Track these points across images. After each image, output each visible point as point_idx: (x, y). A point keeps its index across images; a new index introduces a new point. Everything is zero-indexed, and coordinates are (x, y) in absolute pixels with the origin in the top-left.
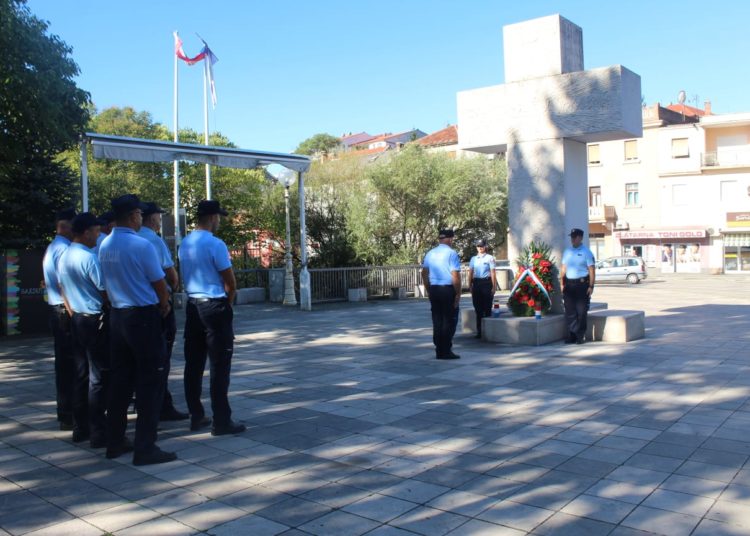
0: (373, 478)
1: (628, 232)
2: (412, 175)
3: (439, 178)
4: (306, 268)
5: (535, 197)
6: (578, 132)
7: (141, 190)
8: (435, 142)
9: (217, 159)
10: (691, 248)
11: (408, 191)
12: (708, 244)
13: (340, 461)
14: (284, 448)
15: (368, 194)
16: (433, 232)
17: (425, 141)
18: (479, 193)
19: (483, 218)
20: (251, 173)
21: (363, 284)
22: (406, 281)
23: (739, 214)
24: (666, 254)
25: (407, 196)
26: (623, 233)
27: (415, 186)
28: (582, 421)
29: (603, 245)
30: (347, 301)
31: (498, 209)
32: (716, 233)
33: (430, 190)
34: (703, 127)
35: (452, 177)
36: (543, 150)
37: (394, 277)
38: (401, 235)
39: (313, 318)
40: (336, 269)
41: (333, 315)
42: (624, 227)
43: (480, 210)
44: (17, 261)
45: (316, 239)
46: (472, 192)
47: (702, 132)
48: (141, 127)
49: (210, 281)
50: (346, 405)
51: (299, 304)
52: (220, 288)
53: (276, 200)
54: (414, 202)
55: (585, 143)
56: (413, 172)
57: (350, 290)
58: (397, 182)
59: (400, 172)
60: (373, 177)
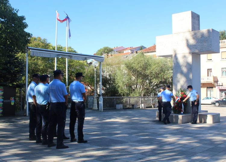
0: (127, 153)
1: (222, 87)
2: (140, 64)
3: (150, 65)
4: (101, 96)
5: (182, 73)
6: (197, 51)
7: (43, 67)
8: (149, 51)
9: (72, 57)
11: (138, 70)
13: (117, 150)
14: (100, 146)
15: (124, 70)
16: (147, 85)
17: (146, 50)
18: (164, 71)
19: (166, 80)
20: (82, 61)
21: (122, 103)
22: (137, 102)
25: (138, 71)
26: (220, 87)
27: (141, 68)
28: (191, 143)
29: (213, 91)
30: (116, 109)
33: (147, 69)
35: (155, 65)
36: (185, 57)
37: (132, 101)
38: (135, 85)
39: (104, 114)
40: (112, 97)
41: (111, 113)
42: (221, 84)
43: (165, 77)
44: (3, 90)
45: (104, 86)
46: (162, 70)
48: (43, 45)
49: (79, 96)
50: (117, 137)
51: (98, 109)
52: (82, 98)
53: (90, 72)
54: (140, 74)
55: (200, 55)
56: (141, 63)
57: (117, 105)
58: (135, 66)
59: (136, 63)
60: (126, 64)
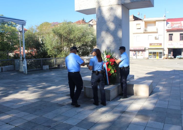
2: (65, 30)
3: (73, 31)
4: (25, 59)
10: (141, 52)
11: (64, 35)
12: (145, 51)
18: (86, 36)
19: (87, 43)
23: (152, 44)
24: (134, 54)
27: (66, 33)
31: (91, 40)
32: (147, 49)
33: (71, 35)
34: (144, 21)
35: (78, 31)
37: (59, 61)
43: (86, 41)
46: (83, 35)
47: (144, 22)
54: (66, 38)
55: (129, 9)
57: (43, 66)
58: (61, 32)
59: (61, 29)
60: (53, 30)
